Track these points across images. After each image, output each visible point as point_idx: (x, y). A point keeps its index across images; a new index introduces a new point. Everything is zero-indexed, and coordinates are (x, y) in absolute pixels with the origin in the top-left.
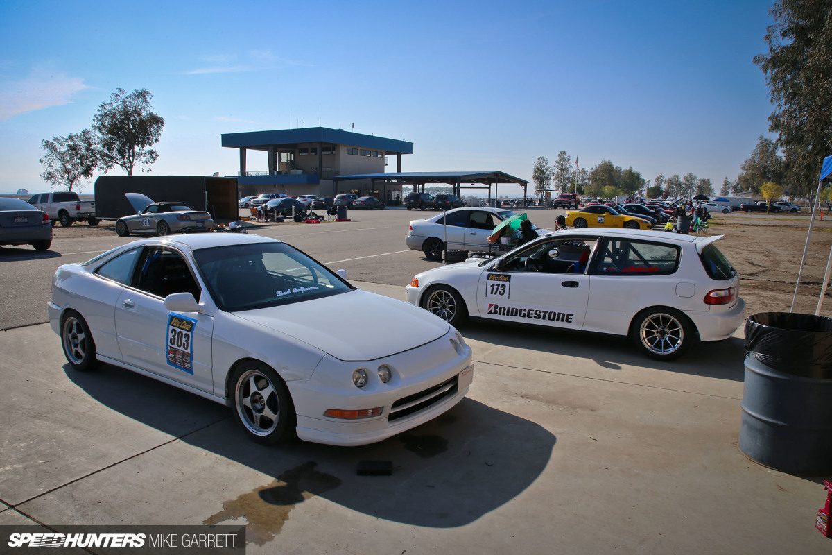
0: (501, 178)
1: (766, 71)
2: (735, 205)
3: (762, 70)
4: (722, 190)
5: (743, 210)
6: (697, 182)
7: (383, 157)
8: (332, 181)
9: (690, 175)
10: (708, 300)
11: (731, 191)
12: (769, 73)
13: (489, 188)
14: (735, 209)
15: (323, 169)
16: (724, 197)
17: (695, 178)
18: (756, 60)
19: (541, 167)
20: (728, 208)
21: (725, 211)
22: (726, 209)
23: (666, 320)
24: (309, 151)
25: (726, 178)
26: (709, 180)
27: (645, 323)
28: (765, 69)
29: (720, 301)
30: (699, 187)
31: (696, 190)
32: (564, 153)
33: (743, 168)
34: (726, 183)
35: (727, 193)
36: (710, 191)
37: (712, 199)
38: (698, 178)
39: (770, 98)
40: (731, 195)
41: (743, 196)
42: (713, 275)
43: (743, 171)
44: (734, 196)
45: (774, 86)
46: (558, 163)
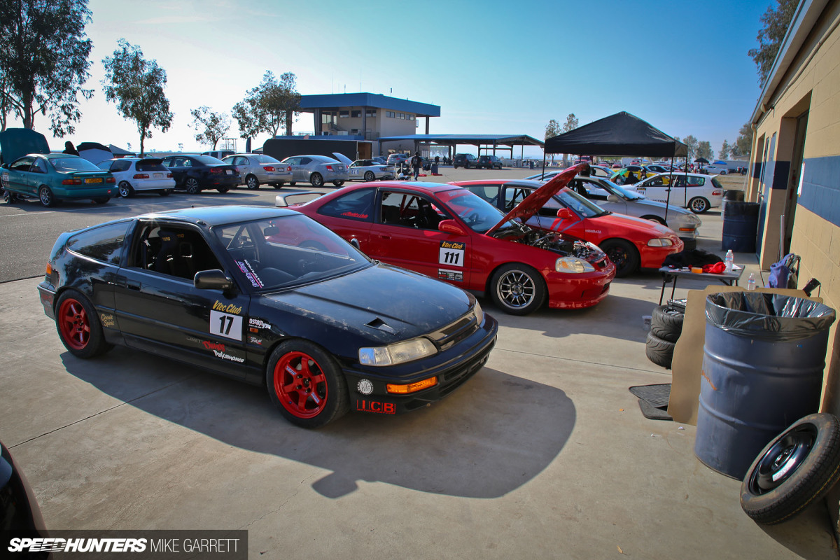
0: (525, 140)
1: (757, 63)
2: (733, 168)
3: (754, 62)
4: (721, 153)
5: (739, 172)
6: (697, 145)
7: (414, 119)
8: (377, 142)
9: (691, 137)
10: (713, 194)
11: (729, 154)
12: (760, 64)
13: (511, 150)
14: (732, 171)
15: (367, 131)
16: (723, 160)
17: (695, 141)
18: (751, 53)
19: (553, 129)
20: (726, 170)
21: (723, 173)
22: (724, 171)
23: (700, 201)
24: (350, 113)
25: (725, 141)
26: (708, 143)
27: (693, 202)
28: (757, 60)
29: (717, 194)
30: (699, 150)
31: (696, 153)
32: (573, 116)
33: (741, 132)
34: (725, 146)
35: (726, 156)
36: (709, 153)
37: (711, 162)
38: (698, 141)
39: (760, 83)
40: (730, 158)
41: (740, 160)
42: (715, 186)
43: (741, 135)
44: (733, 160)
45: (763, 74)
46: (567, 125)
